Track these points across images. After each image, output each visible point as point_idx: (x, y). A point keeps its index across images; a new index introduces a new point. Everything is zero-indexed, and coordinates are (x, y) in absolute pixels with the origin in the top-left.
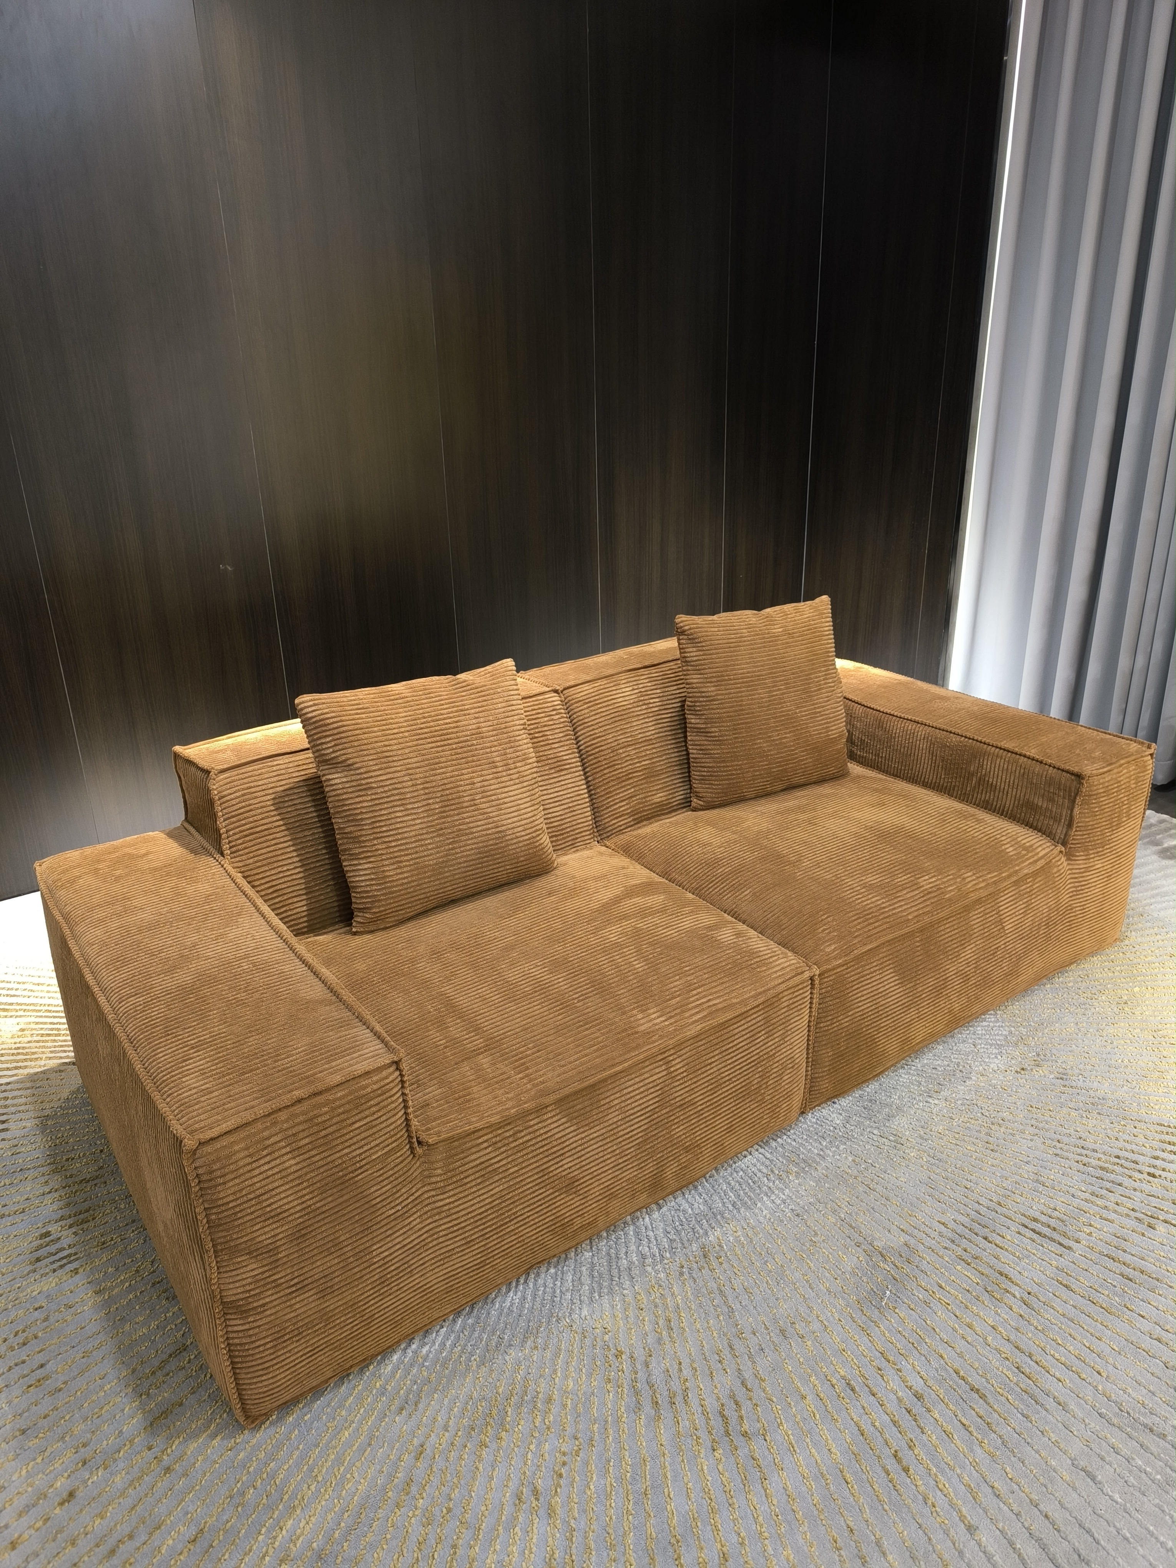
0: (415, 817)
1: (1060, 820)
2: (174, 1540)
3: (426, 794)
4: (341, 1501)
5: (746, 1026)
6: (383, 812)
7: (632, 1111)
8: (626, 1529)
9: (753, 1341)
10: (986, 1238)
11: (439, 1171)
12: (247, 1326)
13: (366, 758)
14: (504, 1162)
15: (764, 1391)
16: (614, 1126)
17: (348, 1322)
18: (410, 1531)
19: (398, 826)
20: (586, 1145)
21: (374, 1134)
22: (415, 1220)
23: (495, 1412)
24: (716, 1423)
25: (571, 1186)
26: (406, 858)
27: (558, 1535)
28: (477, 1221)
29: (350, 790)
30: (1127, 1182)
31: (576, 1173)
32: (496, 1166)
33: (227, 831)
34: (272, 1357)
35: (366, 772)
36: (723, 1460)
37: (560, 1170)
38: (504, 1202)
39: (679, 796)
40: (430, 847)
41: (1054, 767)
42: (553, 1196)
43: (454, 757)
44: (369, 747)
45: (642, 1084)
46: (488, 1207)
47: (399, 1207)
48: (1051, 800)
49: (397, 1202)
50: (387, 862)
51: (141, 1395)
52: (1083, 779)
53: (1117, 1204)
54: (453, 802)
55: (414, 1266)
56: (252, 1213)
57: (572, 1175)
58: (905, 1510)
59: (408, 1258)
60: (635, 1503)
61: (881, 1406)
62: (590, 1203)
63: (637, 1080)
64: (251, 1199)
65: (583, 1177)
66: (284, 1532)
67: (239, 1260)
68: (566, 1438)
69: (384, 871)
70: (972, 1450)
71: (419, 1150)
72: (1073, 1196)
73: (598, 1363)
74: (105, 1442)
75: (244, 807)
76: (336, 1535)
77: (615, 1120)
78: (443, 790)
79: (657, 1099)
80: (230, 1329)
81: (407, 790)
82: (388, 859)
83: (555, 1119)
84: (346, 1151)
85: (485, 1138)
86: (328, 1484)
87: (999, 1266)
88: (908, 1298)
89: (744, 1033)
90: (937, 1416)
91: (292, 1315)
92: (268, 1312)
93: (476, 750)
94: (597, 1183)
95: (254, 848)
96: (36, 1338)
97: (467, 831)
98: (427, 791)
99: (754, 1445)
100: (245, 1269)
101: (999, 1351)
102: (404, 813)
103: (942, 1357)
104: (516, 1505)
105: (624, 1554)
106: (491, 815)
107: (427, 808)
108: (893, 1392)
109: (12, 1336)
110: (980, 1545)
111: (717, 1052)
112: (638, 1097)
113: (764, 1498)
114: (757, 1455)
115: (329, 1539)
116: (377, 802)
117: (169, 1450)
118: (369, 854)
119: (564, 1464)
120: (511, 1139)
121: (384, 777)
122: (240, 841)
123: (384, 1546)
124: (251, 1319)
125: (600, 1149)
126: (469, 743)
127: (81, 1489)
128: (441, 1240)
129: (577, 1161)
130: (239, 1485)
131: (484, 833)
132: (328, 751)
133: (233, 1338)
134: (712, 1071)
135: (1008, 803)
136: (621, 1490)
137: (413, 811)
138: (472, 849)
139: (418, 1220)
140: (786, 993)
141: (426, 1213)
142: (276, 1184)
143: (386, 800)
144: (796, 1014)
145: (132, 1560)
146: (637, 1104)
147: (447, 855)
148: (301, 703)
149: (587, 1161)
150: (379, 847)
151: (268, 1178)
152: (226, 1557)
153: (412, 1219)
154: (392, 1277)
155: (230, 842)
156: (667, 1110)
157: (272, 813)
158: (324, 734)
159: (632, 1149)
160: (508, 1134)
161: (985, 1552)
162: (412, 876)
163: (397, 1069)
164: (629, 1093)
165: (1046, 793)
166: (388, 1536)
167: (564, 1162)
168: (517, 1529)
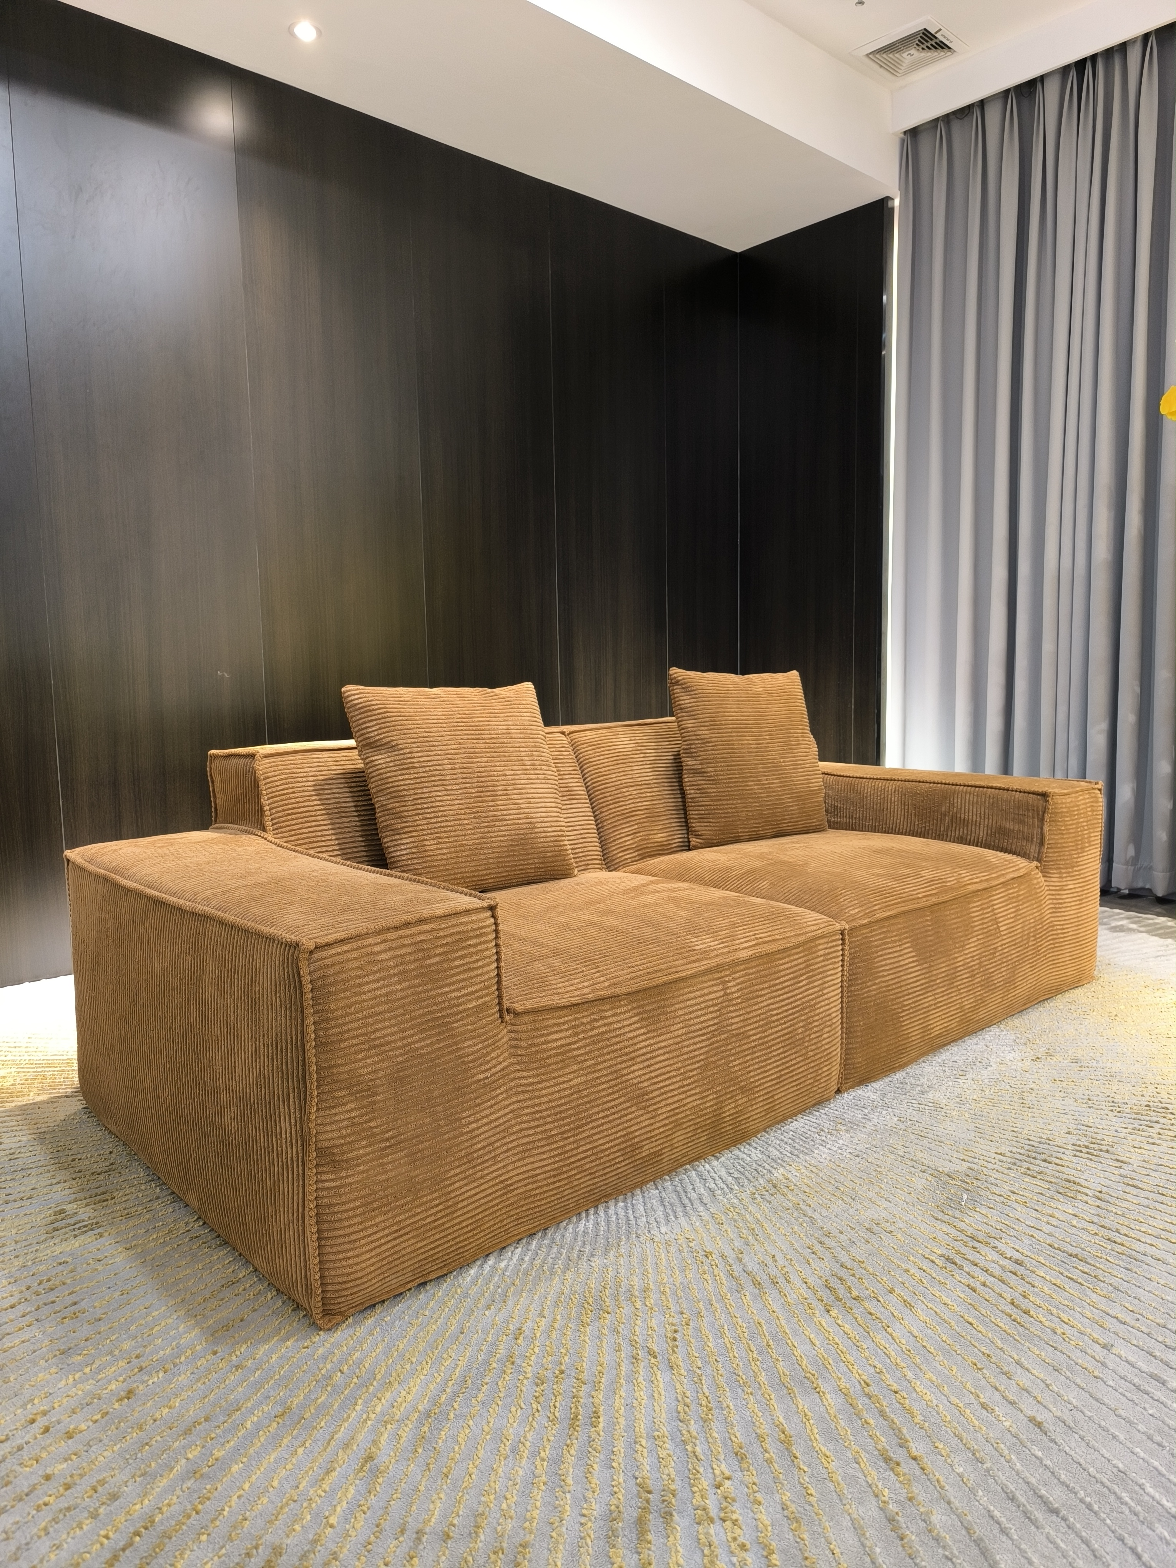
0: (452, 797)
1: (1032, 839)
2: (258, 1417)
3: (463, 778)
4: (442, 1374)
5: (789, 965)
6: (424, 790)
7: (694, 1028)
8: (756, 1371)
9: (843, 1237)
10: (1045, 1161)
11: (525, 1044)
12: (338, 1183)
13: (409, 741)
14: (582, 1051)
15: (865, 1269)
16: (679, 1039)
17: (434, 1203)
18: (524, 1389)
19: (438, 804)
20: (654, 1054)
21: (471, 978)
22: (501, 1094)
23: (590, 1300)
24: (824, 1294)
25: (640, 1098)
26: (445, 835)
27: (685, 1381)
28: (557, 1114)
29: (393, 769)
30: (1162, 1120)
31: (646, 1084)
32: (575, 1053)
33: (271, 809)
34: (360, 1227)
35: (409, 753)
36: (840, 1317)
37: (632, 1076)
38: (581, 1098)
39: (678, 838)
40: (467, 827)
41: (1020, 792)
42: (624, 1106)
43: (488, 750)
44: (412, 731)
45: (702, 999)
46: (567, 1099)
47: (488, 1074)
48: (1021, 822)
49: (487, 1067)
50: (427, 837)
51: (196, 1316)
52: (1048, 796)
53: (1160, 1134)
54: (488, 789)
55: (498, 1151)
56: (357, 1037)
57: (641, 1085)
58: (1036, 1339)
59: (493, 1139)
60: (759, 1353)
61: (986, 1271)
62: (658, 1125)
63: (698, 993)
64: (359, 1020)
65: (652, 1092)
66: (383, 1401)
67: (340, 1094)
68: (672, 1314)
69: (425, 845)
70: (1087, 1295)
71: (507, 1018)
72: (1116, 1131)
73: (689, 1262)
74: (162, 1353)
75: (287, 789)
76: (443, 1399)
77: (680, 1032)
78: (479, 777)
79: (716, 1021)
80: (320, 1185)
81: (446, 772)
82: (428, 834)
83: (627, 1015)
84: (446, 989)
85: (566, 1019)
86: (424, 1363)
87: (1065, 1176)
88: (985, 1201)
89: (788, 971)
90: (1042, 1274)
91: (384, 1177)
92: (361, 1168)
93: (507, 747)
94: (663, 1103)
95: (295, 827)
96: (64, 1284)
97: (501, 818)
98: (464, 776)
99: (866, 1304)
100: (344, 1108)
101: (1087, 1230)
102: (444, 793)
103: (1032, 1236)
104: (633, 1363)
105: (760, 1389)
106: (522, 806)
107: (464, 791)
108: (993, 1262)
109: (36, 1284)
110: (1120, 1357)
111: (766, 985)
112: (699, 1013)
113: (891, 1340)
114: (873, 1311)
115: (435, 1402)
116: (418, 780)
117: (238, 1353)
118: (410, 829)
119: (676, 1331)
120: (589, 1027)
121: (425, 759)
122: (283, 819)
123: (500, 1403)
124: (344, 1174)
125: (667, 1063)
126: (501, 741)
127: (141, 1387)
128: (524, 1126)
129: (646, 1070)
130: (323, 1372)
131: (516, 821)
132: (373, 734)
133: (323, 1197)
134: (762, 1005)
135: (981, 833)
136: (742, 1346)
137: (451, 792)
138: (505, 836)
139: (504, 1095)
140: (822, 941)
141: (511, 1089)
142: (382, 1008)
143: (427, 779)
144: (831, 966)
145: (213, 1435)
146: (698, 1020)
147: (482, 838)
148: (347, 691)
149: (656, 1073)
150: (421, 822)
151: (375, 998)
152: (323, 1424)
153: (499, 1091)
154: (478, 1158)
155: (272, 820)
156: (725, 1035)
157: (313, 798)
158: (369, 719)
159: (695, 1073)
160: (585, 1020)
161: (1127, 1361)
162: (451, 853)
163: (493, 916)
164: (691, 1006)
165: (1016, 817)
166: (501, 1395)
167: (636, 1067)
168: (641, 1379)
